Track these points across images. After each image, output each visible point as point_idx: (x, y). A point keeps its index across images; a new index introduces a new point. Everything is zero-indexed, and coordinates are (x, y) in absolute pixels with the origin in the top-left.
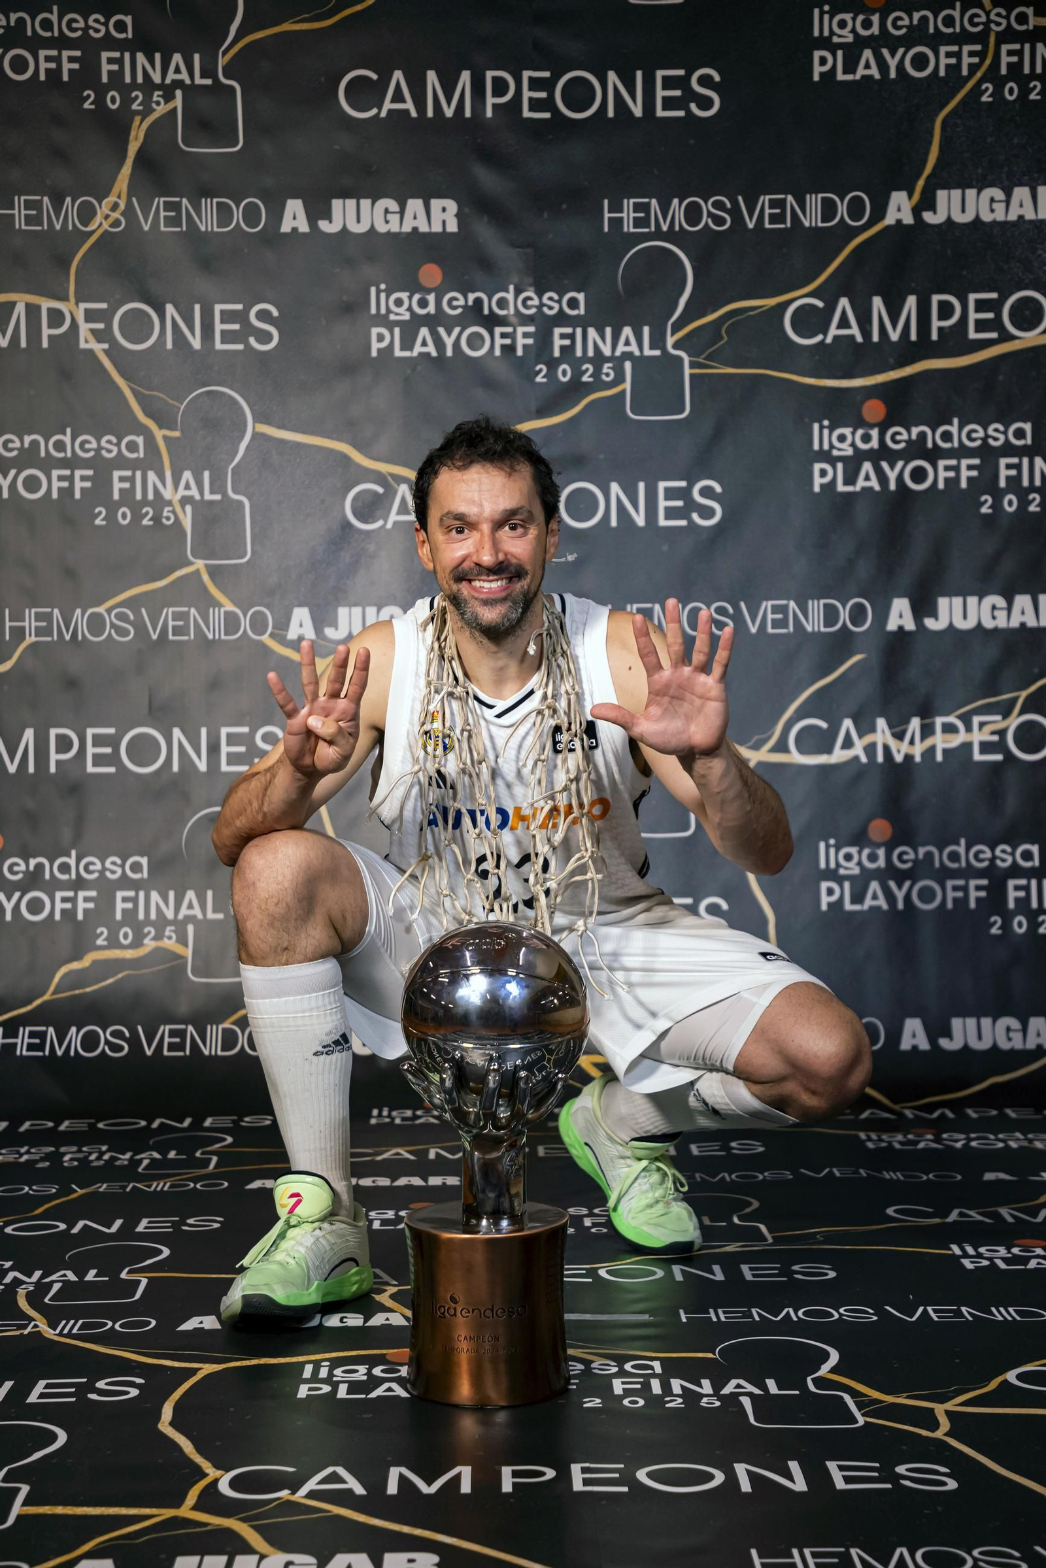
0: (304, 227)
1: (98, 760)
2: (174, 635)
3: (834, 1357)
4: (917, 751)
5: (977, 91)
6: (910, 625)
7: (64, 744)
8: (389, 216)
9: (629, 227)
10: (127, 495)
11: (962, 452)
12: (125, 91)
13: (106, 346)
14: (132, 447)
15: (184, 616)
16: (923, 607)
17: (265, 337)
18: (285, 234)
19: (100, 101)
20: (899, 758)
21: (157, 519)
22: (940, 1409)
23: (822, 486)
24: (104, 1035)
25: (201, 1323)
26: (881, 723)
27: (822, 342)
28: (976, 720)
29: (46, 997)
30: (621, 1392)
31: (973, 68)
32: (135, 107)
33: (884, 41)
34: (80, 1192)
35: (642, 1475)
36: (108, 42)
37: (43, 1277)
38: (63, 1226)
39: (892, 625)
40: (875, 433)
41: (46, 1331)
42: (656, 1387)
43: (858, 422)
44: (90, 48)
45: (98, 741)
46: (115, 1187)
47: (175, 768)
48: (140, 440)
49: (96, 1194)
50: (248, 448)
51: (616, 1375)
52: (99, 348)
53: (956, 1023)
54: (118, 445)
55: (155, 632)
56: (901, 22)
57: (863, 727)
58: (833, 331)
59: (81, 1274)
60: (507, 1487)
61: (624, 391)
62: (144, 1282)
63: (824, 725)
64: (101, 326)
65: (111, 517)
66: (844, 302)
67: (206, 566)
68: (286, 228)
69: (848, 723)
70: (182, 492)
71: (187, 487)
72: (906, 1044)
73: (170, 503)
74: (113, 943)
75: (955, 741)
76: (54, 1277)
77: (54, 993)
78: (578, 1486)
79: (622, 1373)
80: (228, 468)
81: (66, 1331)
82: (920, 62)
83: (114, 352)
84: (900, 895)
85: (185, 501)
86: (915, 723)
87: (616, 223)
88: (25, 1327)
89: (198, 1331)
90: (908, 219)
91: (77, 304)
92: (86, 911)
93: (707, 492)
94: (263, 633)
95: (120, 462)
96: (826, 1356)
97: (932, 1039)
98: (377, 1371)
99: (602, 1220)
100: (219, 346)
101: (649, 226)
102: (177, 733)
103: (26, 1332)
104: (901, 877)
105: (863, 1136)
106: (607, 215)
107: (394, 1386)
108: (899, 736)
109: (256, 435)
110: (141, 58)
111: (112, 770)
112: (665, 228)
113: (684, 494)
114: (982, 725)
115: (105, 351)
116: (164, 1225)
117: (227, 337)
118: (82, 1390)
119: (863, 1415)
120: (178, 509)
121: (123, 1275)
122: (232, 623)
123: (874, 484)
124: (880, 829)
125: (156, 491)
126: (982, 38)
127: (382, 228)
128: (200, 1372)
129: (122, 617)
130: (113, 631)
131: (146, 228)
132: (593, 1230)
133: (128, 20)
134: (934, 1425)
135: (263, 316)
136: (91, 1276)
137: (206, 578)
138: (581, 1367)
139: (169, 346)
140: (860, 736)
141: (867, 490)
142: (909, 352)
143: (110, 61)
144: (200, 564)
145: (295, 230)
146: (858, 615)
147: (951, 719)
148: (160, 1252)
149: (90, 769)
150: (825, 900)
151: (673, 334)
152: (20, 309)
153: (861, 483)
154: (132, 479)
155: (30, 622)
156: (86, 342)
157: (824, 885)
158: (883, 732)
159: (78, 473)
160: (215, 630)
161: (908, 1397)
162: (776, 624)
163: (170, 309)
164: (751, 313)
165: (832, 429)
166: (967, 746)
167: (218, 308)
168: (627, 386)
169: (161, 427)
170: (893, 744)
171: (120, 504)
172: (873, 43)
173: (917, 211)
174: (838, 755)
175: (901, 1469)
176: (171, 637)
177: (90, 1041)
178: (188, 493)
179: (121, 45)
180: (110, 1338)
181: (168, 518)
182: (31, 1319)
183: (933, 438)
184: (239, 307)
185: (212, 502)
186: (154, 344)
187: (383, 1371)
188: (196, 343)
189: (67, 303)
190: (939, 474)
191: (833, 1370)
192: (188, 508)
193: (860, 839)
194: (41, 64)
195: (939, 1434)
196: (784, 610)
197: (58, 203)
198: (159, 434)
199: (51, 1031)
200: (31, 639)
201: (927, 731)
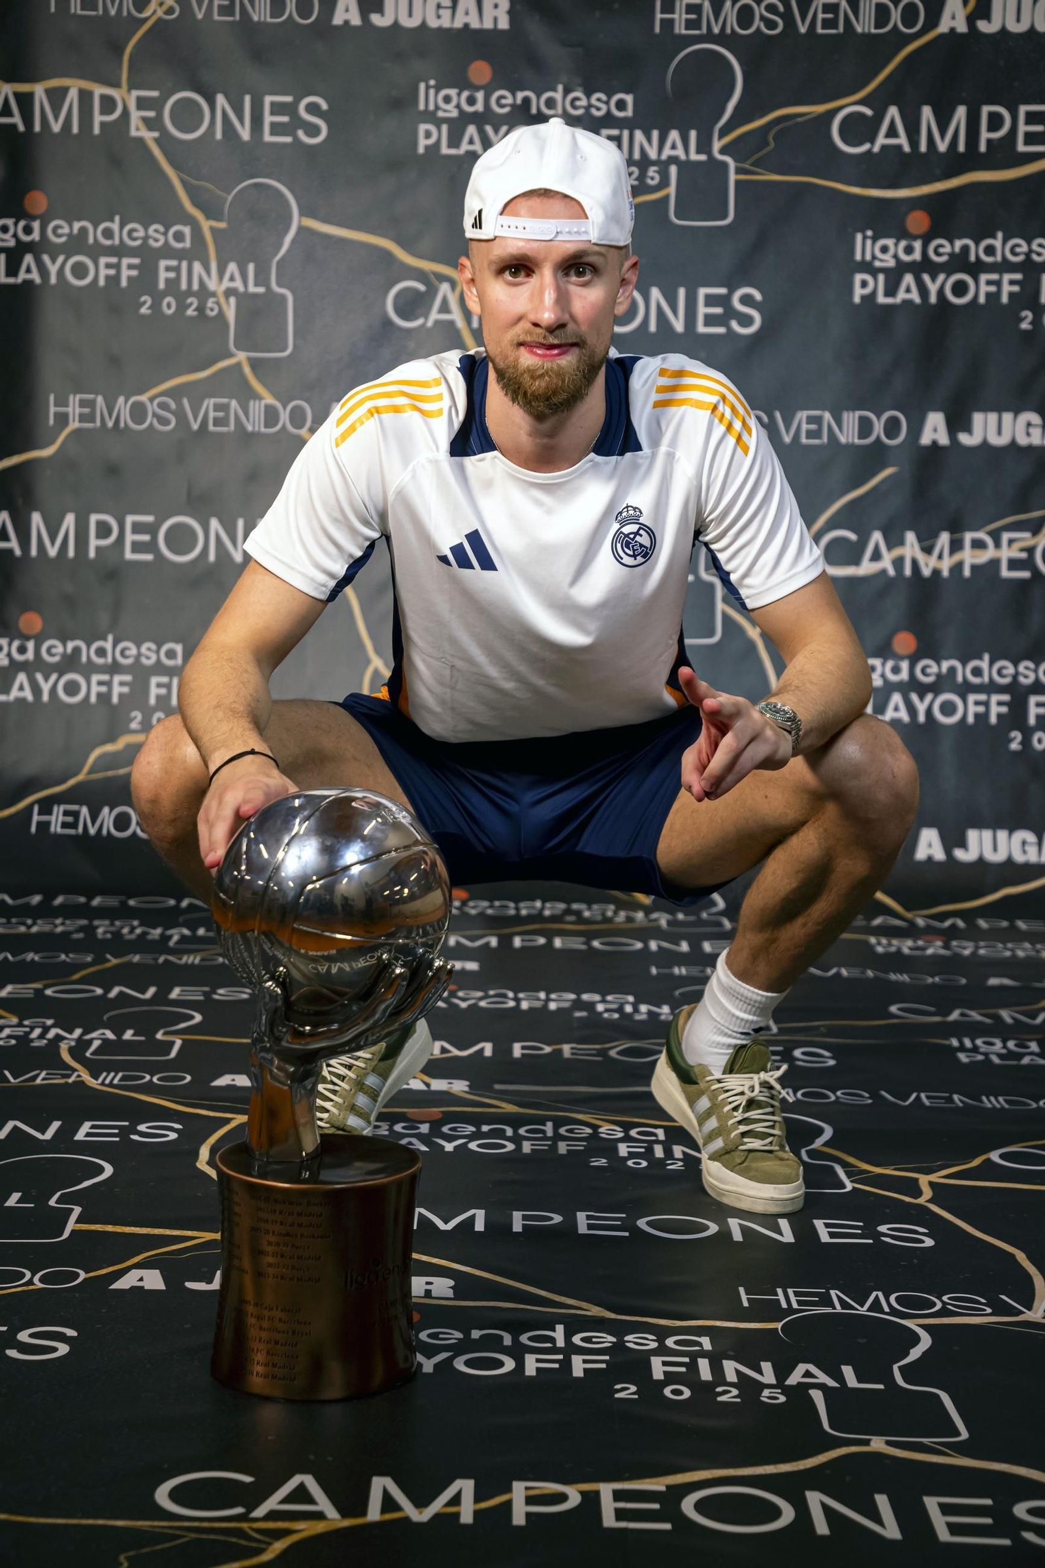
0: (356, 21)
1: (137, 547)
2: (215, 425)
3: (828, 1132)
4: (945, 567)
6: (944, 440)
7: (104, 530)
8: (441, 12)
9: (680, 29)
10: (172, 284)
11: (1005, 266)
13: (156, 134)
14: (179, 237)
15: (224, 408)
16: (958, 422)
17: (313, 131)
18: (337, 27)
20: (926, 572)
21: (201, 309)
22: (924, 1180)
23: (863, 297)
25: (233, 1080)
26: (910, 537)
27: (869, 152)
28: (1006, 536)
29: (81, 777)
30: (626, 1155)
34: (114, 961)
35: (642, 1223)
37: (83, 1034)
38: (99, 991)
39: (926, 439)
40: (918, 245)
41: (90, 1081)
42: (659, 1152)
43: (901, 233)
45: (138, 528)
46: (148, 959)
47: (212, 557)
48: (187, 230)
49: (130, 964)
50: (293, 241)
51: (621, 1140)
52: (149, 136)
53: (972, 835)
54: (165, 234)
55: (195, 420)
57: (894, 540)
58: (881, 140)
59: (119, 1033)
60: (517, 1227)
61: (667, 197)
62: (178, 1043)
63: (852, 536)
64: (151, 114)
65: (156, 306)
66: (893, 111)
67: (249, 359)
68: (338, 20)
69: (877, 537)
70: (226, 284)
71: (232, 279)
72: (921, 854)
73: (214, 294)
75: (983, 557)
76: (94, 1035)
77: (90, 773)
78: (582, 1229)
79: (627, 1139)
80: (270, 260)
81: (107, 1081)
83: (165, 141)
84: (921, 708)
85: (229, 292)
86: (944, 538)
87: (668, 24)
88: (69, 1076)
89: (231, 1088)
90: (962, 27)
91: (129, 90)
92: (121, 695)
93: (747, 300)
94: (301, 427)
95: (167, 252)
96: (820, 1131)
97: (948, 849)
98: (398, 1128)
99: (614, 1006)
100: (268, 138)
101: (699, 28)
102: (214, 524)
103: (70, 1080)
104: (923, 689)
105: (873, 940)
106: (659, 16)
107: (414, 1140)
108: (928, 550)
109: (301, 229)
111: (149, 557)
112: (716, 30)
113: (725, 301)
114: (1011, 542)
115: (157, 140)
116: (196, 994)
117: (276, 129)
118: (124, 1133)
119: (851, 1182)
120: (222, 300)
121: (159, 1036)
122: (271, 416)
123: (915, 296)
124: (904, 642)
125: (202, 283)
127: (433, 23)
128: (233, 1121)
129: (163, 406)
130: (155, 422)
131: (200, 16)
132: (606, 1015)
134: (918, 1193)
135: (313, 109)
136: (128, 1035)
137: (247, 370)
138: (589, 1131)
139: (219, 135)
140: (890, 548)
141: (908, 303)
142: (955, 163)
144: (241, 356)
145: (347, 22)
146: (892, 428)
147: (981, 535)
148: (192, 1017)
149: (129, 555)
151: (721, 137)
152: (73, 94)
153: (901, 296)
154: (177, 269)
155: (74, 408)
156: (138, 130)
158: (912, 545)
159: (126, 261)
160: (255, 423)
161: (895, 1169)
162: (810, 435)
163: (221, 100)
164: (800, 119)
165: (875, 239)
166: (995, 563)
167: (268, 99)
168: (672, 190)
169: (208, 218)
170: (921, 557)
171: (165, 294)
173: (971, 20)
174: (866, 568)
175: (883, 1228)
176: (211, 428)
177: (122, 822)
178: (232, 285)
180: (149, 1089)
181: (212, 310)
182: (74, 1070)
183: (976, 251)
184: (288, 99)
185: (255, 296)
186: (205, 134)
187: (404, 1128)
188: (245, 134)
189: (118, 89)
190: (981, 288)
191: (826, 1144)
192: (232, 300)
193: (884, 651)
195: (921, 1201)
196: (818, 420)
198: (206, 225)
199: (84, 811)
200: (74, 425)
201: (956, 546)
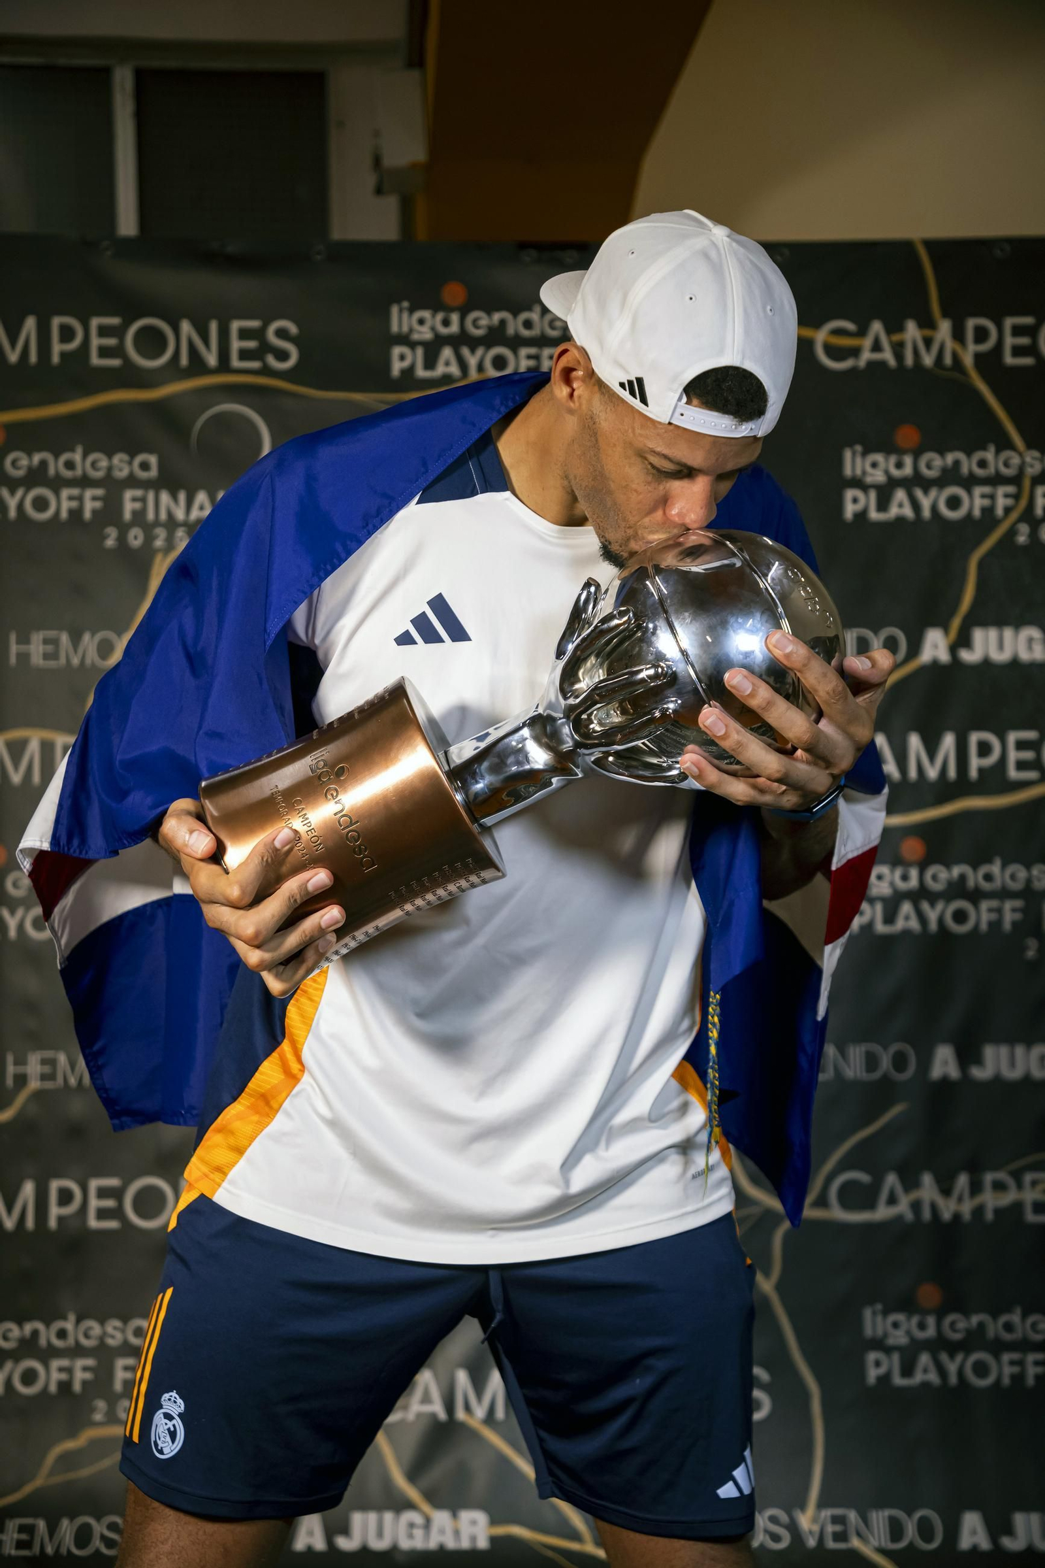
1: (102, 1214)
4: (966, 1209)
5: (1012, 532)
6: (954, 1072)
7: (65, 1197)
11: (1004, 894)
12: (148, 529)
16: (968, 1055)
19: (122, 539)
20: (947, 1216)
23: (860, 926)
24: (99, 1528)
26: (927, 1179)
28: (1028, 1177)
29: (39, 1482)
31: (1008, 510)
32: (159, 543)
33: (917, 481)
36: (132, 481)
39: (936, 1072)
40: (914, 872)
43: (897, 862)
44: (113, 487)
45: (103, 1193)
53: (1019, 1519)
56: (934, 463)
57: (910, 1182)
63: (866, 1178)
66: (880, 739)
69: (891, 1179)
72: (965, 1543)
74: (112, 1418)
75: (1008, 1198)
77: (52, 1473)
82: (954, 503)
84: (952, 1368)
86: (963, 1180)
90: (944, 656)
92: (83, 1383)
97: (994, 1536)
104: (953, 1348)
108: (946, 1191)
110: (165, 497)
111: (115, 1224)
114: (1034, 1183)
123: (914, 925)
124: (929, 1294)
126: (1016, 480)
133: (153, 460)
140: (906, 1190)
141: (906, 933)
142: (945, 790)
143: (134, 499)
146: (900, 1062)
147: (1001, 1175)
149: (93, 1223)
150: (873, 1374)
152: (34, 747)
153: (900, 924)
155: (34, 1066)
157: (872, 1356)
158: (930, 1188)
166: (1017, 1207)
170: (940, 1201)
172: (907, 483)
173: (953, 649)
174: (882, 1213)
177: (83, 1536)
179: (146, 485)
183: (975, 878)
190: (982, 915)
193: (907, 1305)
194: (63, 503)
197: (76, 639)
199: (41, 1524)
200: (34, 1084)
201: (976, 1188)
